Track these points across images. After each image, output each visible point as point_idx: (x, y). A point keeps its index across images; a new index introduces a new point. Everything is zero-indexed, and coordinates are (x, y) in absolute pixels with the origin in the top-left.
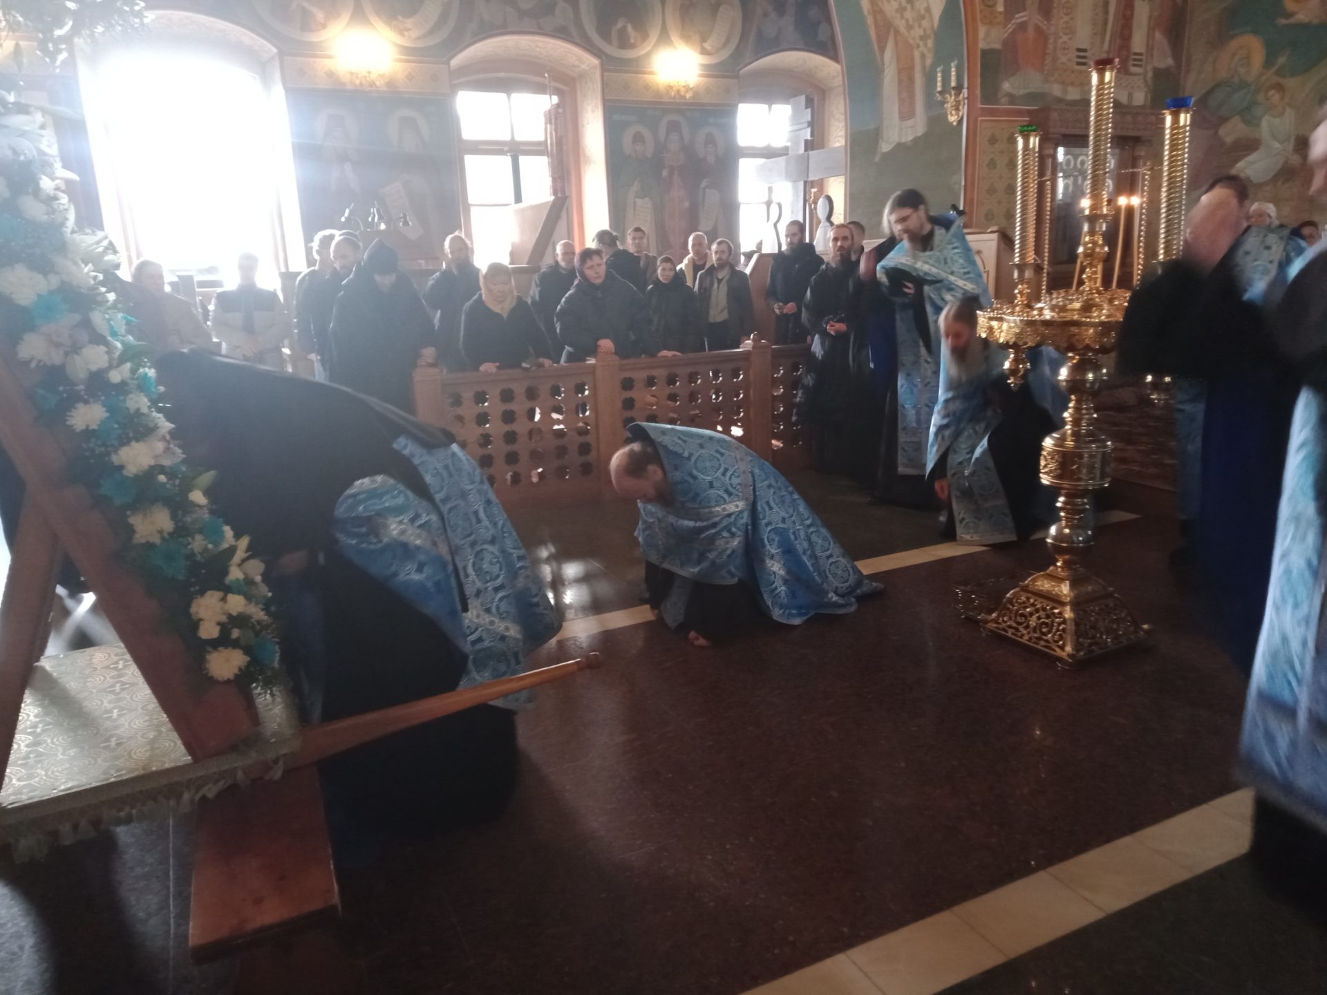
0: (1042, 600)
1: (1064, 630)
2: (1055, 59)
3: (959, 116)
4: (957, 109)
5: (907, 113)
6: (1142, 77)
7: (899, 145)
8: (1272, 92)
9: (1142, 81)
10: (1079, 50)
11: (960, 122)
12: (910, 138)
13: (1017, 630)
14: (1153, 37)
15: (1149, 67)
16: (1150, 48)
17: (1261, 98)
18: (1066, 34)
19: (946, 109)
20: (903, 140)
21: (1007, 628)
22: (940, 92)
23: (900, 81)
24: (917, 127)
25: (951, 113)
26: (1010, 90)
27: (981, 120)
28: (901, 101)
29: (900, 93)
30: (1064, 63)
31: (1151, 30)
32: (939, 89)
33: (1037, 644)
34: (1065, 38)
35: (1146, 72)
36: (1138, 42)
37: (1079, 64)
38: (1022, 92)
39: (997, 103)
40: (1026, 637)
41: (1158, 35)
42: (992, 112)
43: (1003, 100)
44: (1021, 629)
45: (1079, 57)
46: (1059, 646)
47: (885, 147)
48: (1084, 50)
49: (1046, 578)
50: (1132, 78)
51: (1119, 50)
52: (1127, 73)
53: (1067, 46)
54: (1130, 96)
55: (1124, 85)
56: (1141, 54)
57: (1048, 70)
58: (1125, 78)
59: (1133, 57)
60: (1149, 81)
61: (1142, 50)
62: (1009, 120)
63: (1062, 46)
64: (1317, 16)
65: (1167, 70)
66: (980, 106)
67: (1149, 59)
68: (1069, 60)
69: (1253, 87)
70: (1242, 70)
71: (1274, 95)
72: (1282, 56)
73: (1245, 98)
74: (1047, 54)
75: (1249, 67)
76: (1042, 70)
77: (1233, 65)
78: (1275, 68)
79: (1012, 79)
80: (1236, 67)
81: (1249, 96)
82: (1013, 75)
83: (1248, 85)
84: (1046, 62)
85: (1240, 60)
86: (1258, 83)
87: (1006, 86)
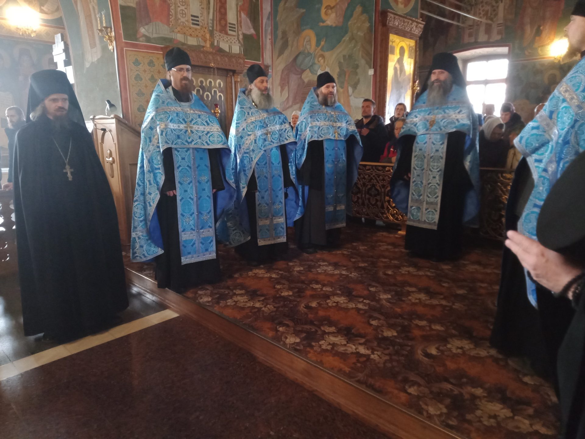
2: (177, 19)
5: (93, 44)
6: (237, 37)
7: (92, 63)
8: (320, 58)
9: (236, 39)
10: (192, 16)
11: (113, 49)
12: (96, 59)
14: (240, 16)
15: (240, 33)
16: (239, 22)
17: (316, 61)
18: (183, 6)
20: (94, 61)
22: (99, 30)
23: (87, 24)
24: (97, 53)
25: (109, 44)
27: (126, 50)
28: (89, 36)
29: (88, 31)
30: (183, 22)
31: (238, 12)
32: (99, 28)
34: (183, 8)
35: (238, 35)
36: (231, 17)
37: (193, 24)
38: (155, 36)
39: (136, 40)
41: (243, 15)
42: (134, 46)
45: (198, 21)
47: (88, 65)
48: (197, 17)
50: (229, 37)
51: (220, 20)
52: (227, 34)
53: (184, 12)
54: (230, 47)
55: (226, 40)
56: (234, 25)
57: (172, 25)
58: (225, 36)
59: (228, 25)
60: (241, 40)
61: (235, 22)
62: (148, 52)
63: (180, 13)
64: (334, 23)
65: (251, 36)
66: (124, 41)
67: (239, 28)
68: (187, 21)
69: (313, 55)
70: (308, 47)
71: (321, 60)
72: (323, 41)
73: (310, 61)
74: (171, 15)
75: (311, 45)
76: (168, 24)
77: (305, 44)
78: (320, 47)
79: (146, 27)
80: (306, 45)
81: (312, 60)
82: (147, 24)
83: (311, 54)
84: (171, 20)
85: (307, 42)
86: (315, 54)
87: (142, 30)
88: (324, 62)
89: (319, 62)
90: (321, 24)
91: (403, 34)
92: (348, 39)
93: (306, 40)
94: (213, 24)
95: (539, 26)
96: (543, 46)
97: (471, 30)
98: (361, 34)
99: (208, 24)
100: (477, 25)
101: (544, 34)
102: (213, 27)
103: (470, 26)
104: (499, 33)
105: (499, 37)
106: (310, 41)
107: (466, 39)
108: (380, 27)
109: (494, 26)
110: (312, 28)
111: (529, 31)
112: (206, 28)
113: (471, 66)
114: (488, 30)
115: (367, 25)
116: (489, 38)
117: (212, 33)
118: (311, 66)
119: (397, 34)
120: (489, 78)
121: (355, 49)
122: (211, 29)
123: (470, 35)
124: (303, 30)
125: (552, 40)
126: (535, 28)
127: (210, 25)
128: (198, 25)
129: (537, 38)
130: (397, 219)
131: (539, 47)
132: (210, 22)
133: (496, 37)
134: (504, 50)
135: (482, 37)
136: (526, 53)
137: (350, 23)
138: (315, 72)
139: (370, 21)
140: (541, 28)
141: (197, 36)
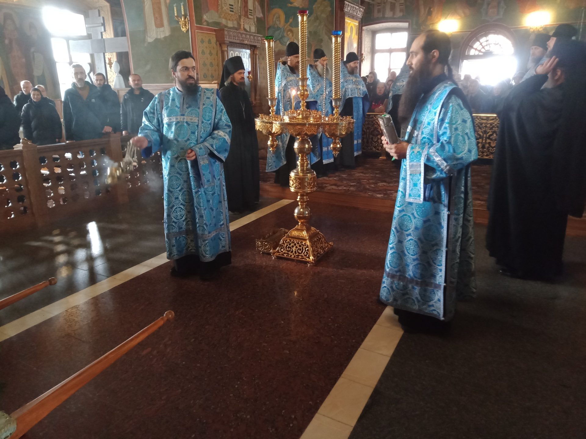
0: (296, 240)
1: (308, 250)
2: (222, 8)
3: (186, 29)
4: (185, 25)
5: (159, 24)
6: (253, 20)
7: (157, 40)
8: (289, 33)
9: (253, 22)
10: (230, 5)
11: (188, 31)
12: (162, 36)
13: (288, 254)
14: (255, 4)
15: (255, 16)
16: (254, 8)
17: (285, 34)
19: (180, 25)
20: (159, 37)
21: (284, 254)
22: (176, 16)
23: (154, 9)
24: (165, 32)
25: (182, 27)
26: (207, 19)
27: (197, 32)
28: (156, 19)
29: (154, 14)
30: (225, 10)
31: (254, 1)
32: (176, 15)
33: (298, 258)
35: (254, 18)
36: (250, 6)
37: (231, 11)
38: (211, 21)
39: (202, 24)
40: (293, 256)
41: (257, 3)
42: (201, 28)
43: (205, 23)
44: (289, 253)
45: (230, 8)
46: (307, 257)
47: (150, 40)
48: (232, 6)
49: (295, 231)
50: (250, 20)
51: (244, 7)
52: (248, 18)
53: (226, 3)
54: (250, 28)
55: (247, 22)
56: (252, 10)
57: (220, 12)
58: (247, 19)
59: (249, 11)
60: (255, 22)
61: (252, 9)
62: (207, 33)
63: (224, 3)
64: (301, 5)
65: (261, 18)
66: (195, 25)
67: (255, 13)
68: (227, 9)
69: (282, 30)
70: (278, 23)
71: (290, 34)
72: (291, 19)
73: (280, 34)
74: (219, 5)
75: (280, 21)
76: (218, 12)
77: (274, 19)
78: (289, 23)
79: (207, 14)
80: (275, 21)
81: (281, 33)
82: (207, 12)
83: (280, 29)
84: (219, 8)
85: (277, 18)
86: (284, 28)
87: (205, 17)
88: (293, 35)
89: (288, 35)
90: (290, 5)
91: (353, 17)
92: (313, 18)
93: (275, 17)
94: (241, 10)
95: (430, 8)
96: (433, 24)
97: (380, 7)
98: (324, 16)
99: (238, 11)
100: (383, 3)
101: (434, 14)
102: (241, 13)
103: (379, 3)
104: (401, 11)
105: (401, 14)
106: (279, 18)
107: (376, 14)
108: (339, 11)
109: (397, 5)
110: (281, 8)
111: (422, 10)
112: (237, 14)
113: (379, 36)
114: (393, 8)
115: (329, 9)
116: (394, 14)
117: (240, 17)
118: (281, 38)
119: (349, 17)
120: (393, 47)
121: (319, 27)
122: (240, 14)
123: (379, 11)
124: (273, 8)
125: (439, 20)
126: (427, 9)
127: (239, 11)
128: (233, 11)
129: (429, 17)
130: (378, 149)
131: (430, 24)
132: (239, 9)
133: (399, 14)
134: (406, 25)
135: (388, 14)
136: (422, 28)
137: (314, 6)
138: (284, 44)
139: (332, 6)
140: (432, 9)
141: (233, 20)
